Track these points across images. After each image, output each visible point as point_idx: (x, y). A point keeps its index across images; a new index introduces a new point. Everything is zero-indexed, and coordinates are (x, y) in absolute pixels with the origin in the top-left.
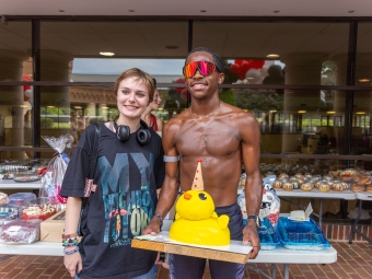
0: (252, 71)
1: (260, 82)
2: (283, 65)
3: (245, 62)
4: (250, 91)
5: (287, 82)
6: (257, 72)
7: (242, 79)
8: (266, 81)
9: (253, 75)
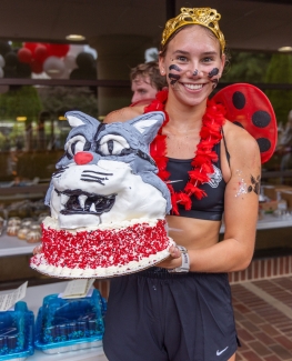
0: (51, 60)
1: (65, 76)
2: (94, 53)
3: (40, 46)
4: (63, 89)
5: (100, 76)
6: (60, 62)
7: (39, 71)
8: (74, 74)
9: (54, 67)
